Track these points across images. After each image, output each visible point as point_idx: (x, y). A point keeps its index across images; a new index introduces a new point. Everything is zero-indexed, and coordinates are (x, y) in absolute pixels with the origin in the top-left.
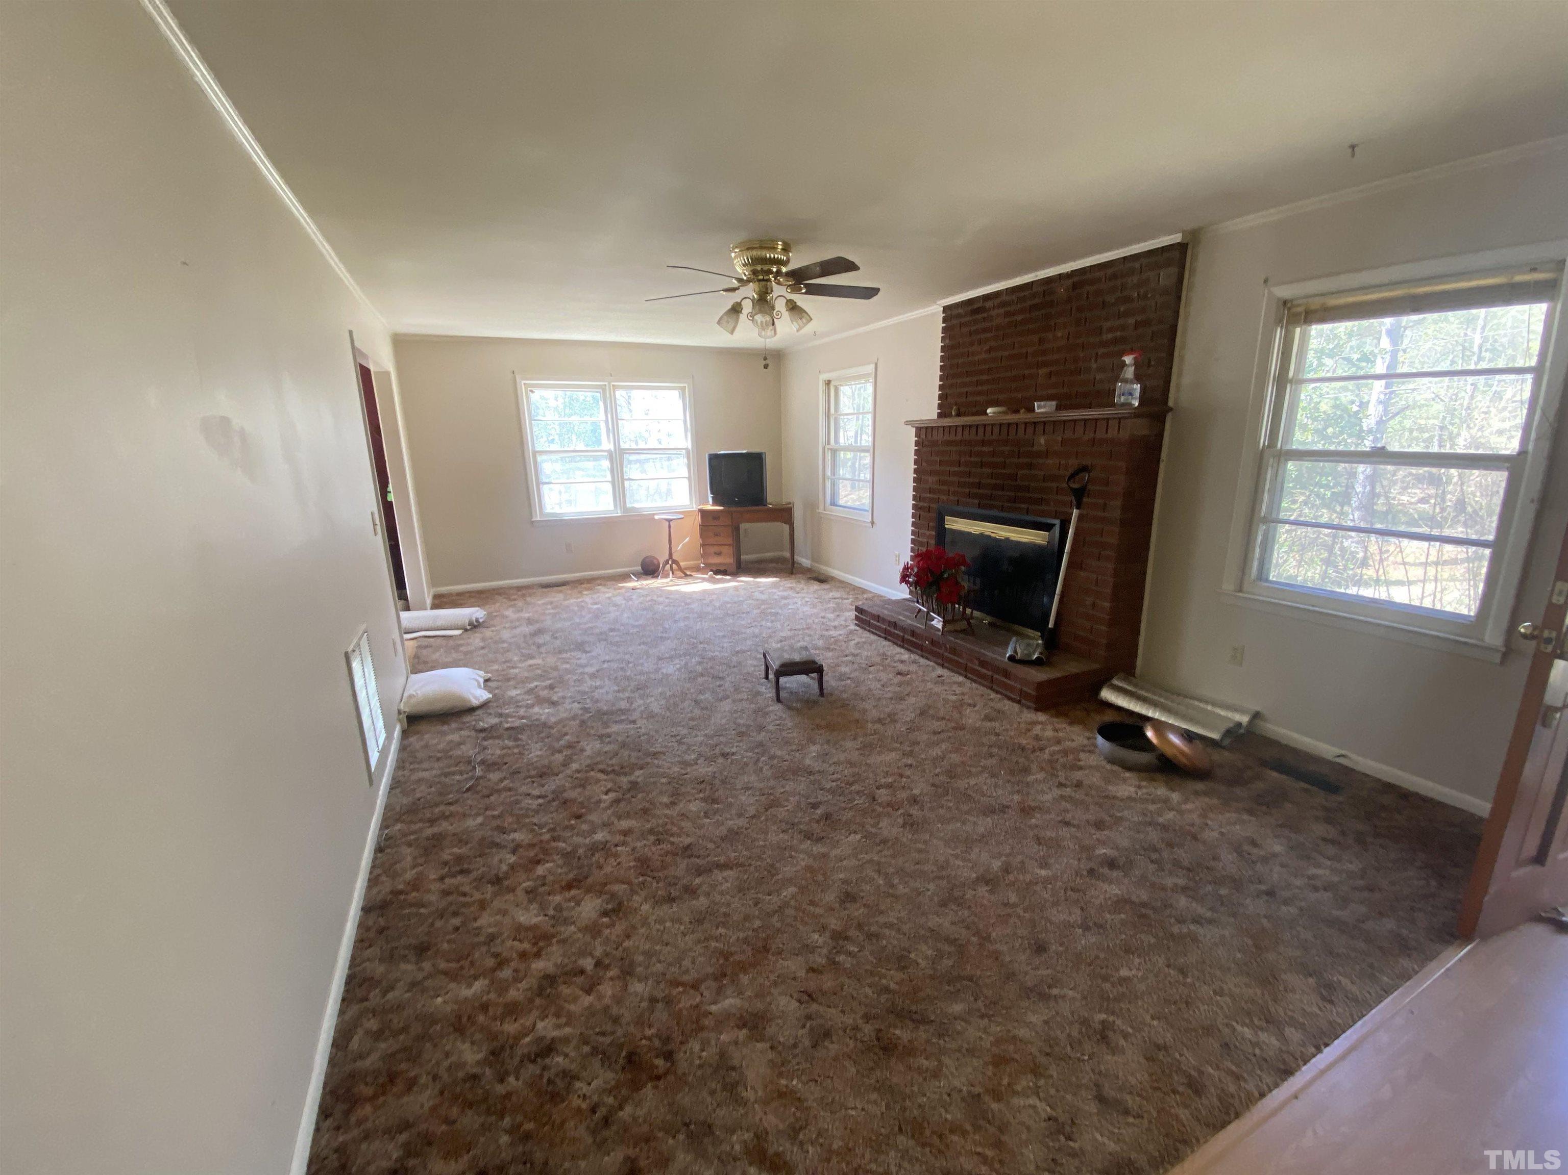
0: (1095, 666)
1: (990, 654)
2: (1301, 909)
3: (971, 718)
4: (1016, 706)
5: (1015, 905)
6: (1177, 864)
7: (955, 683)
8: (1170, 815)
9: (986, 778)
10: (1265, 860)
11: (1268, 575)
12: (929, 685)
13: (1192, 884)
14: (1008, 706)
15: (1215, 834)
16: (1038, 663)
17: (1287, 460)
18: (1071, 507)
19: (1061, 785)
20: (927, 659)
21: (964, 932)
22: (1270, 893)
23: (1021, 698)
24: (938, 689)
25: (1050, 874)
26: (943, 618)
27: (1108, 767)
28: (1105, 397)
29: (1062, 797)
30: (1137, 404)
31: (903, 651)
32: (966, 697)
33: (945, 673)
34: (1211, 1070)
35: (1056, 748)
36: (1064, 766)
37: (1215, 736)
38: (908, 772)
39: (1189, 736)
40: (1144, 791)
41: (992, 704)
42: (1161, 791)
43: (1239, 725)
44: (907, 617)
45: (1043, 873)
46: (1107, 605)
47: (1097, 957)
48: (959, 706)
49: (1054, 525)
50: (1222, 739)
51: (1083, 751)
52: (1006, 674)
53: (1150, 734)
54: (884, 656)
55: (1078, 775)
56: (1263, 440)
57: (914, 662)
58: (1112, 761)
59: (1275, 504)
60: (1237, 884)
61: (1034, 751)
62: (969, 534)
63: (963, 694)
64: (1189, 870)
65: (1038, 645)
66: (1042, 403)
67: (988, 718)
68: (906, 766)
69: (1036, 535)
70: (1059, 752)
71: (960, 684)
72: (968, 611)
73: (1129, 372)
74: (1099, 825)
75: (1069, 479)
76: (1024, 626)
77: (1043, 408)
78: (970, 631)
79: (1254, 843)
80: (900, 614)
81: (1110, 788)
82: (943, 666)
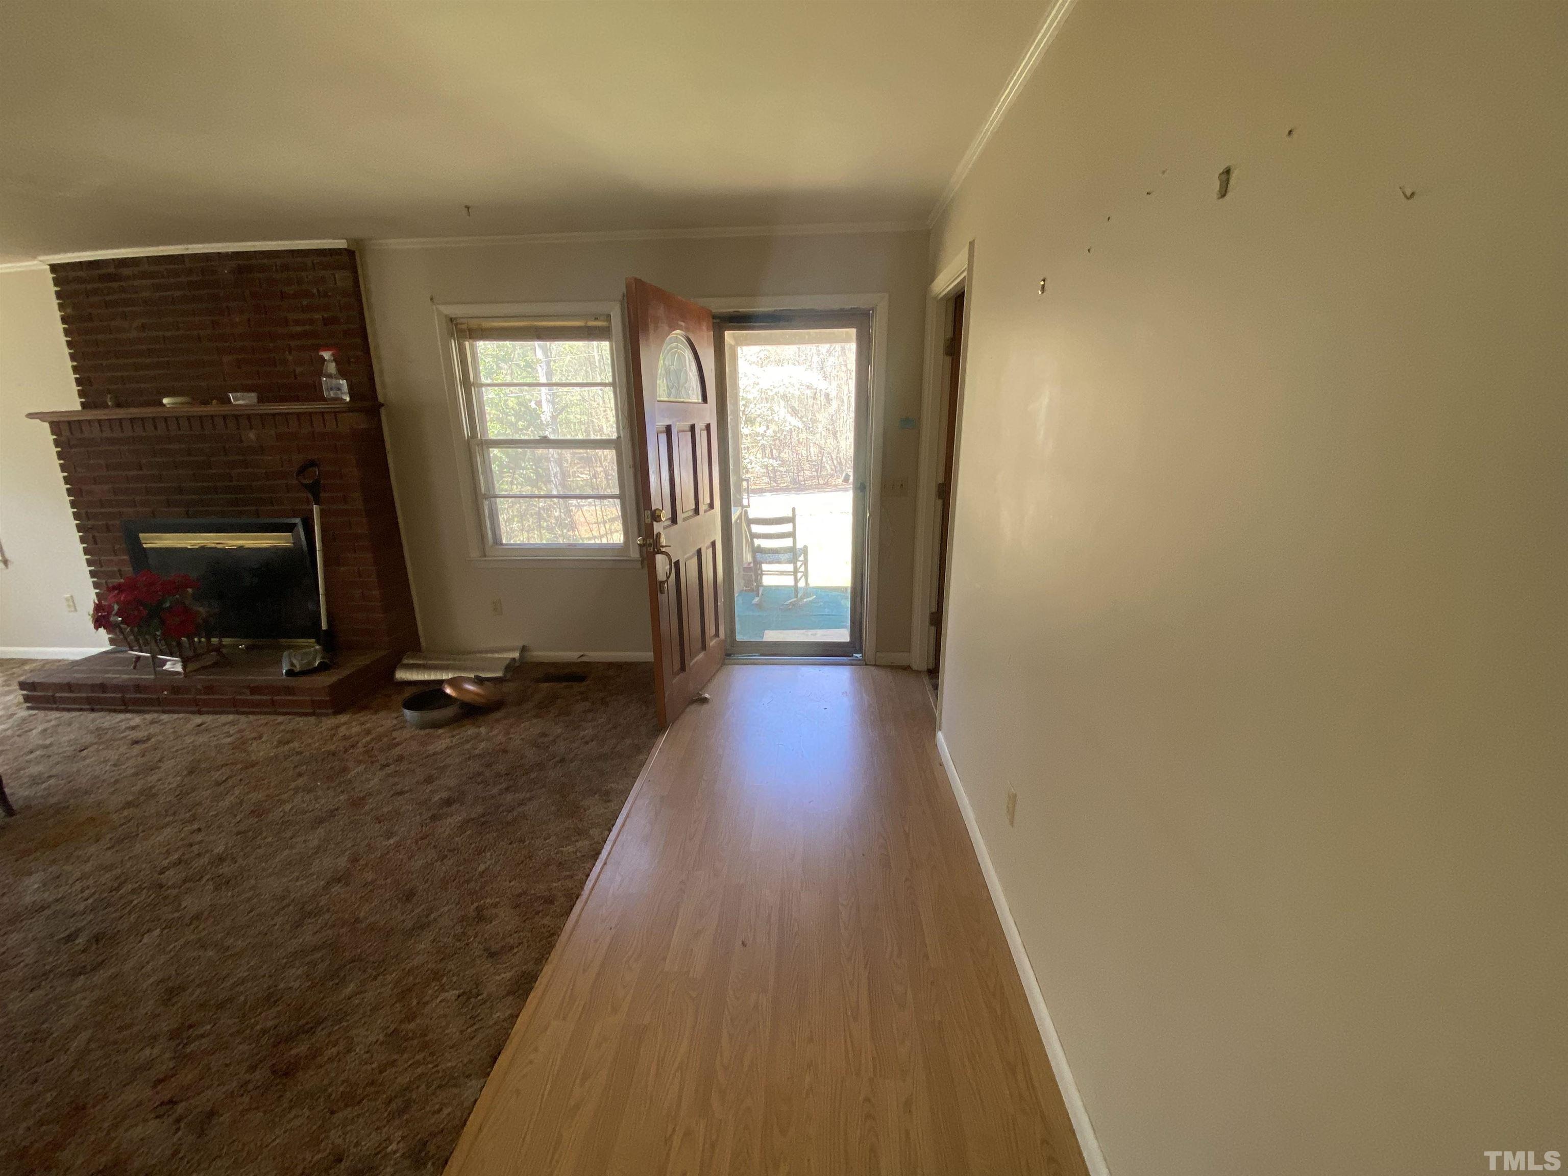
0: (383, 653)
1: (258, 678)
2: (582, 760)
3: (261, 750)
4: (312, 719)
5: (373, 881)
6: (498, 775)
7: (224, 724)
8: (483, 745)
9: (302, 797)
10: (554, 742)
11: (501, 540)
12: (188, 740)
13: (511, 783)
14: (300, 722)
15: (518, 742)
16: (323, 667)
17: (488, 448)
18: (308, 503)
19: (384, 766)
20: (174, 712)
21: (330, 932)
22: (562, 760)
23: (317, 709)
24: (202, 739)
25: (399, 838)
26: (180, 656)
27: (422, 732)
28: (314, 392)
29: (388, 775)
30: (348, 399)
31: (129, 716)
32: (247, 733)
33: (208, 718)
34: (554, 884)
35: (368, 739)
36: (381, 750)
37: (499, 674)
38: (199, 837)
39: (479, 681)
40: (457, 737)
41: (282, 727)
42: (471, 731)
43: (514, 659)
44: (115, 672)
45: (392, 841)
46: (376, 593)
47: (458, 871)
48: (241, 745)
49: (295, 525)
50: (505, 676)
51: (394, 730)
52: (289, 690)
53: (448, 691)
54: (99, 732)
55: (397, 751)
56: (466, 432)
57: (153, 722)
58: (423, 726)
59: (490, 484)
60: (541, 766)
61: (346, 751)
62: (185, 549)
63: (240, 731)
64: (507, 774)
65: (316, 651)
66: (239, 394)
67: (281, 743)
68: (192, 833)
69: (279, 538)
70: (372, 740)
71: (232, 723)
72: (215, 640)
73: (332, 368)
74: (429, 780)
75: (298, 475)
76: (290, 637)
77: (240, 400)
78: (224, 662)
79: (544, 735)
80: (107, 672)
81: (429, 748)
82: (200, 713)
